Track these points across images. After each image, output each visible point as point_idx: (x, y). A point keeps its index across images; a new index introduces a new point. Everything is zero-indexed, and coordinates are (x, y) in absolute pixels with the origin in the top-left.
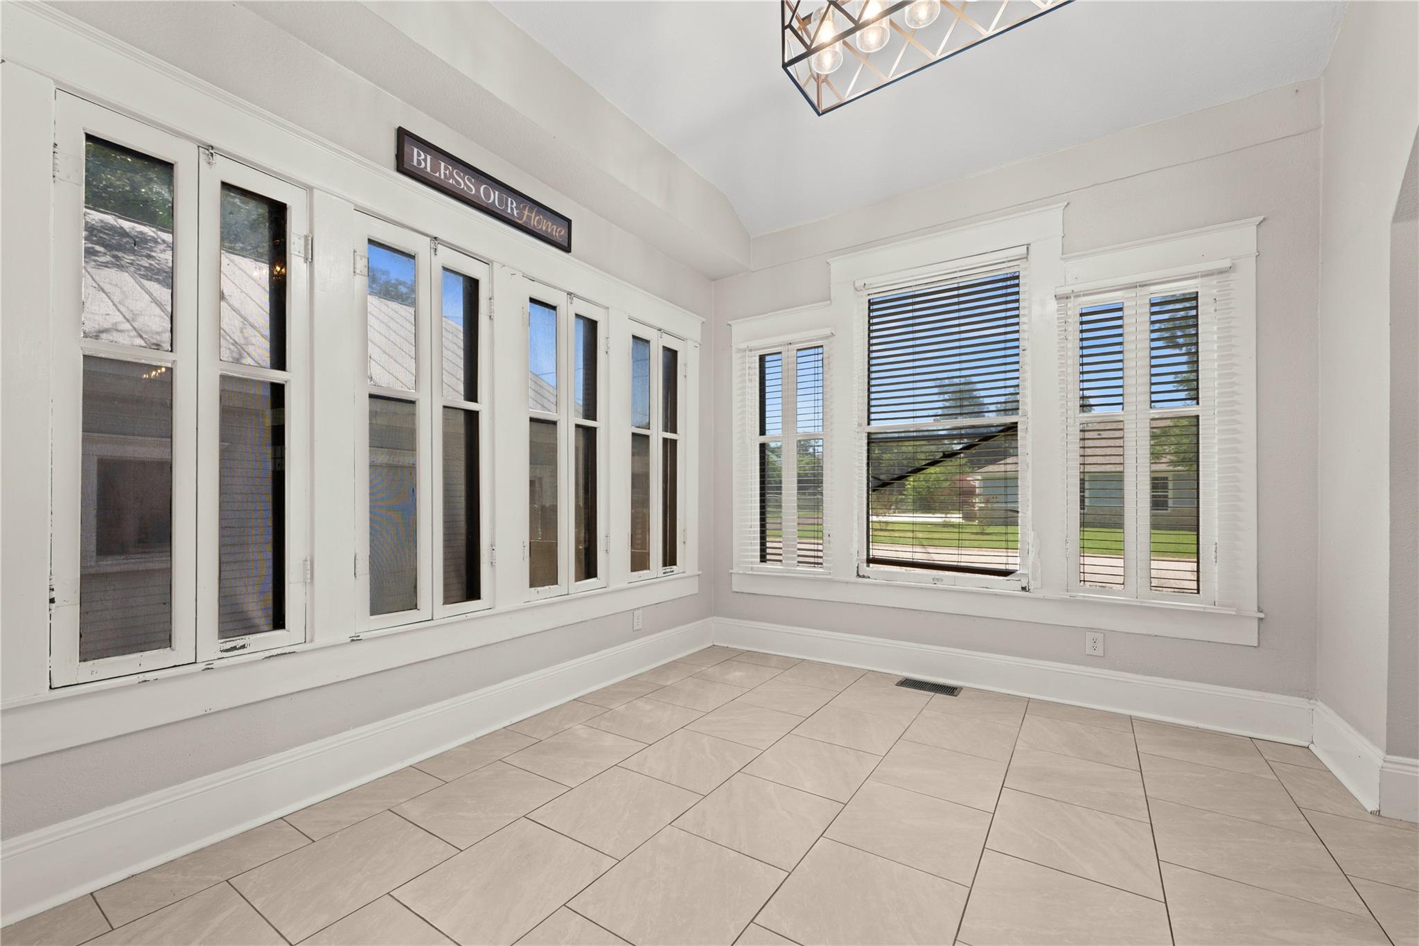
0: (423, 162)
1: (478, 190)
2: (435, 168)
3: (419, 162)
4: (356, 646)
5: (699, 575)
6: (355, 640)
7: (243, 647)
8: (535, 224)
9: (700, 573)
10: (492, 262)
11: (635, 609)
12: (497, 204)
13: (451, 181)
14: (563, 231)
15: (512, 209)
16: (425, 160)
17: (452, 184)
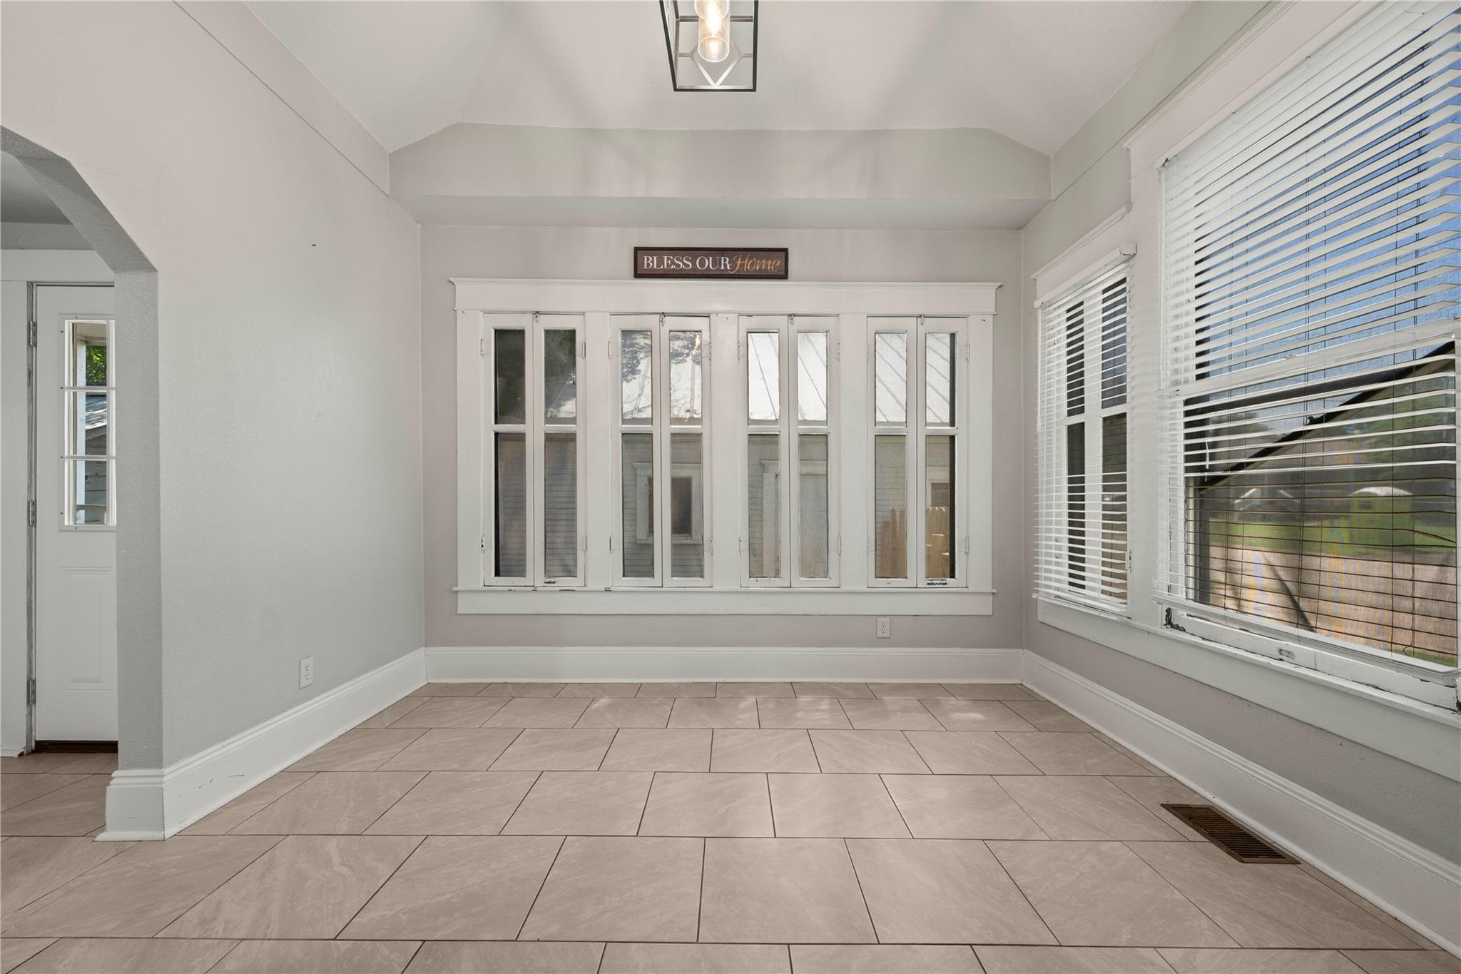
0: (651, 264)
1: (694, 264)
2: (660, 262)
3: (648, 264)
4: (608, 594)
5: (993, 593)
6: (607, 590)
7: (554, 582)
8: (749, 268)
9: (995, 591)
10: (710, 314)
11: (880, 616)
12: (711, 267)
13: (672, 267)
14: (779, 262)
15: (725, 265)
16: (653, 262)
17: (674, 269)
